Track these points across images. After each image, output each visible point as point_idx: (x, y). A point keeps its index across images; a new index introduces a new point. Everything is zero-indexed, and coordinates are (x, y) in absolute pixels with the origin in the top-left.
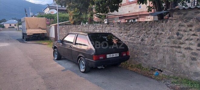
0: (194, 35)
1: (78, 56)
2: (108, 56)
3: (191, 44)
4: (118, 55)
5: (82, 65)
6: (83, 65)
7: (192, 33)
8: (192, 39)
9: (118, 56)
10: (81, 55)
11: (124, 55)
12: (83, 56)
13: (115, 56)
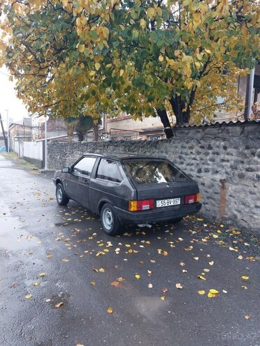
0: (194, 159)
1: (100, 201)
2: (159, 204)
3: (192, 170)
4: (178, 201)
5: (107, 220)
6: (110, 219)
7: (193, 156)
8: (192, 164)
9: (179, 203)
10: (106, 200)
11: (191, 201)
12: (109, 201)
13: (172, 204)
